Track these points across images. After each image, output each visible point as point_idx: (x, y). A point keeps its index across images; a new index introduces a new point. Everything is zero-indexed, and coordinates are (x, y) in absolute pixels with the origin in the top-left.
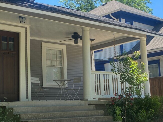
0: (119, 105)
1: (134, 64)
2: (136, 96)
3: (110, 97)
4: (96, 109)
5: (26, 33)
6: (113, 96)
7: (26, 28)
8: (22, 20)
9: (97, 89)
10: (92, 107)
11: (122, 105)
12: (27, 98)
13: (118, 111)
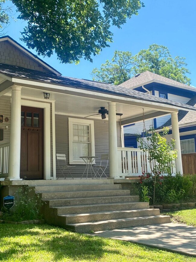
0: (146, 184)
1: (162, 140)
2: (166, 175)
3: (137, 175)
4: (123, 188)
5: (51, 108)
6: (141, 175)
7: (51, 104)
8: (46, 96)
9: (124, 166)
10: (118, 186)
11: (150, 184)
12: (52, 175)
13: (145, 191)
